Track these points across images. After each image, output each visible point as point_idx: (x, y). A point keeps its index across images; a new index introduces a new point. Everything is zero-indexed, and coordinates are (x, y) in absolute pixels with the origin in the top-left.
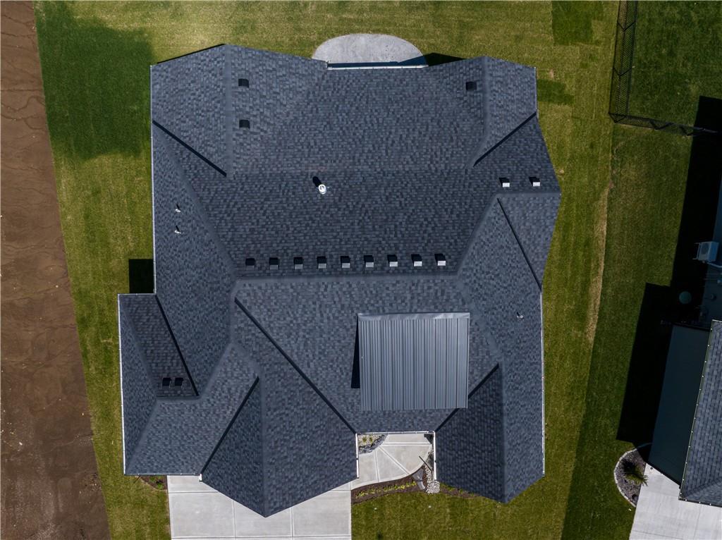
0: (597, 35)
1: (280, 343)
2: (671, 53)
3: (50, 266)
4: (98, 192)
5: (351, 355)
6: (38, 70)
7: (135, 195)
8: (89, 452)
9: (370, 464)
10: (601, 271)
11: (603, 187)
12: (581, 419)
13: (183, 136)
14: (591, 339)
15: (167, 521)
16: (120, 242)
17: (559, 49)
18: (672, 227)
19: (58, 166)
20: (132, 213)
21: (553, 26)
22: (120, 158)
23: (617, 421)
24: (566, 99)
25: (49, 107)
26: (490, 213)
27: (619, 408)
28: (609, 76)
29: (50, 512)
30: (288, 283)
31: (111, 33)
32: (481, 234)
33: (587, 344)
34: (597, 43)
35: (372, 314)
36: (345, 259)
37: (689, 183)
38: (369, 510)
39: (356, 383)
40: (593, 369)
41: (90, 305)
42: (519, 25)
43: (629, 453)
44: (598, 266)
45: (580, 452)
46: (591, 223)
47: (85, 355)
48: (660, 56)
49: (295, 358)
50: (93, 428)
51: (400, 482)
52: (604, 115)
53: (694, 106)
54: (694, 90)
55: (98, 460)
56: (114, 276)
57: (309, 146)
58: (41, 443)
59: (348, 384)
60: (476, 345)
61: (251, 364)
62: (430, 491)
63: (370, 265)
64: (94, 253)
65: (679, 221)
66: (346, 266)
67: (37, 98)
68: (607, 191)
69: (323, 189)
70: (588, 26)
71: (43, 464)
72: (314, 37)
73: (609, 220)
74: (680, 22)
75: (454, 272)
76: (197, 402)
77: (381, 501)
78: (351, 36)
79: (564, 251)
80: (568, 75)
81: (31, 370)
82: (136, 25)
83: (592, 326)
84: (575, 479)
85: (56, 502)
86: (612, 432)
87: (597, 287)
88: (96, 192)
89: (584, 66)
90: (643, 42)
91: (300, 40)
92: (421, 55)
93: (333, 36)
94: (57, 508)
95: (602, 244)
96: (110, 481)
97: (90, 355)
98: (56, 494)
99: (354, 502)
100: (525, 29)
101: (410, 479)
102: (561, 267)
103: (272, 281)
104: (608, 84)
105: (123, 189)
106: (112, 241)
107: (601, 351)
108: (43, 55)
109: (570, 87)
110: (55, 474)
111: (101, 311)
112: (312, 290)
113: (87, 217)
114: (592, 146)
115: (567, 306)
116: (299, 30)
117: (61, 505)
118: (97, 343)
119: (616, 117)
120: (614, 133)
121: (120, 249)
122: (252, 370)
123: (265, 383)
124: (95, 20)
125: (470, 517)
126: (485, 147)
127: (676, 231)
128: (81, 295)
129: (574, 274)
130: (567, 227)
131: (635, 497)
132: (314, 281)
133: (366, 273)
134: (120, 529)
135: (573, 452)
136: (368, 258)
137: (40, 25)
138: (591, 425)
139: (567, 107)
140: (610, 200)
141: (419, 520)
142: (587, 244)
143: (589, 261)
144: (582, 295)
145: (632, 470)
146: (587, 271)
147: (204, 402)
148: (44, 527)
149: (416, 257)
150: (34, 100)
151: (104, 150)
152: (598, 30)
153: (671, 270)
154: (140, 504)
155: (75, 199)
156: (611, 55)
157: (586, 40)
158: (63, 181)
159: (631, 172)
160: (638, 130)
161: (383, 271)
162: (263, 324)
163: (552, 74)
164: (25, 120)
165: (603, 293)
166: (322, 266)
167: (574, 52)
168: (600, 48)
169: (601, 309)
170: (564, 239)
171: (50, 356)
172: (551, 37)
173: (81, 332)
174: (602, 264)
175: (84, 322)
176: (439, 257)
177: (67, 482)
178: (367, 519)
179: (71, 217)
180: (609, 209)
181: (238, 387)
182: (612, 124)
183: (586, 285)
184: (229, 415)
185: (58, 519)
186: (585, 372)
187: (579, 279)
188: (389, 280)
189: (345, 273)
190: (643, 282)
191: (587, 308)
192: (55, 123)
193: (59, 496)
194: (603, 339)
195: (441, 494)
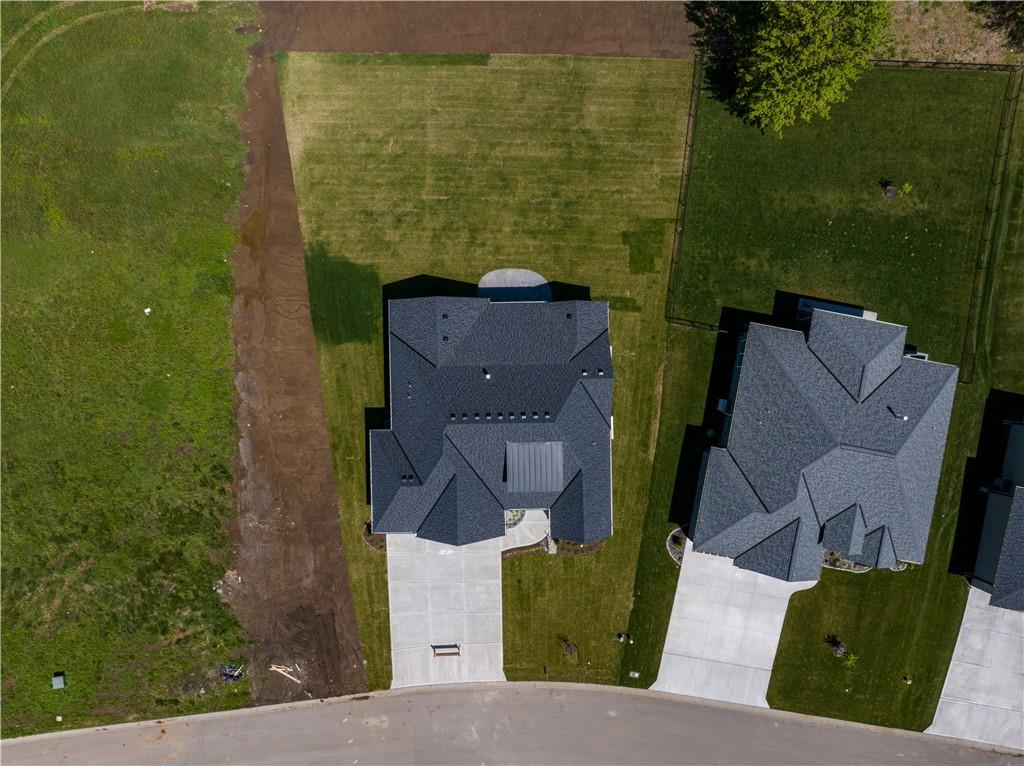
0: (658, 268)
1: (466, 457)
2: (706, 279)
3: (313, 411)
4: (345, 365)
5: (503, 463)
6: (305, 288)
7: (368, 368)
8: (337, 528)
9: (513, 535)
10: (659, 416)
11: (660, 363)
12: (645, 508)
13: (410, 343)
14: (652, 459)
15: (386, 572)
16: (359, 396)
17: (633, 277)
18: (703, 389)
19: (319, 349)
20: (367, 379)
21: (630, 262)
22: (359, 345)
23: (668, 510)
24: (638, 309)
25: (313, 312)
26: (575, 390)
27: (669, 503)
28: (665, 293)
29: (311, 567)
30: (472, 427)
31: (354, 265)
32: (570, 400)
33: (649, 462)
34: (658, 272)
35: (513, 441)
36: (500, 414)
37: (715, 362)
38: (512, 564)
39: (505, 479)
40: (653, 477)
41: (339, 436)
42: (608, 262)
43: (676, 530)
44: (656, 413)
45: (645, 529)
46: (652, 386)
47: (335, 467)
48: (699, 280)
49: (473, 465)
50: (340, 513)
51: (532, 546)
52: (662, 318)
53: (719, 312)
54: (719, 302)
55: (343, 533)
56: (355, 418)
57: (480, 351)
58: (306, 523)
59: (501, 480)
60: (567, 458)
61: (452, 467)
62: (550, 552)
63: (512, 417)
64: (342, 404)
65: (708, 385)
66: (500, 418)
67: (305, 305)
68: (663, 366)
69: (488, 377)
70: (652, 260)
71: (307, 536)
72: (480, 271)
73: (664, 384)
74: (711, 259)
75: (554, 421)
76: (421, 488)
77: (520, 559)
78: (504, 270)
79: (634, 404)
80: (639, 293)
81: (300, 477)
82: (368, 261)
83: (652, 451)
84: (642, 547)
85: (315, 561)
86: (666, 517)
87: (655, 426)
88: (344, 366)
89: (649, 287)
90: (688, 271)
91: (471, 272)
92: (546, 282)
93: (492, 270)
94: (316, 564)
95: (659, 400)
96: (350, 546)
97: (339, 467)
98: (315, 554)
99: (503, 559)
100: (611, 265)
101: (538, 545)
102: (633, 413)
103: (464, 426)
104: (665, 298)
105: (361, 364)
106: (354, 396)
107: (658, 466)
108: (309, 279)
109: (640, 302)
110: (315, 542)
111: (347, 440)
112: (483, 430)
113: (338, 381)
114: (653, 338)
115: (636, 438)
116: (471, 266)
117: (318, 562)
118: (343, 460)
119: (669, 318)
120: (669, 329)
121: (359, 401)
122: (452, 470)
123: (458, 477)
124: (343, 257)
125: (576, 569)
126: (576, 351)
127: (706, 392)
128: (333, 430)
129: (641, 418)
130: (636, 389)
131: (680, 559)
132: (485, 425)
133: (510, 421)
134: (355, 577)
135: (641, 530)
136: (512, 414)
137: (306, 258)
138: (652, 513)
139: (637, 314)
140: (665, 372)
141: (543, 571)
142: (650, 399)
143: (650, 410)
144: (646, 431)
145: (676, 540)
146: (649, 417)
147: (424, 488)
148: (308, 576)
149: (535, 414)
150: (303, 307)
151: (349, 339)
152: (659, 263)
153: (702, 416)
154: (370, 560)
155: (330, 370)
156: (667, 279)
157: (650, 271)
158: (323, 358)
159: (679, 355)
160: (683, 328)
161: (518, 420)
162: (458, 447)
163: (628, 293)
164: (297, 319)
165: (660, 430)
166: (489, 418)
167: (643, 279)
168: (660, 276)
169: (658, 440)
170: (635, 396)
171: (313, 468)
172: (628, 270)
173: (333, 452)
174: (659, 413)
175: (335, 447)
176: (547, 414)
177: (322, 548)
178: (511, 570)
179: (328, 381)
180: (664, 378)
181: (444, 479)
182: (667, 324)
183: (648, 425)
184: (438, 495)
185: (316, 571)
186: (648, 479)
187: (644, 421)
188: (521, 425)
189: (500, 421)
190: (685, 424)
191: (649, 439)
192: (316, 321)
193: (317, 556)
194: (659, 459)
195: (557, 554)
